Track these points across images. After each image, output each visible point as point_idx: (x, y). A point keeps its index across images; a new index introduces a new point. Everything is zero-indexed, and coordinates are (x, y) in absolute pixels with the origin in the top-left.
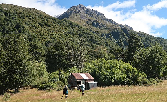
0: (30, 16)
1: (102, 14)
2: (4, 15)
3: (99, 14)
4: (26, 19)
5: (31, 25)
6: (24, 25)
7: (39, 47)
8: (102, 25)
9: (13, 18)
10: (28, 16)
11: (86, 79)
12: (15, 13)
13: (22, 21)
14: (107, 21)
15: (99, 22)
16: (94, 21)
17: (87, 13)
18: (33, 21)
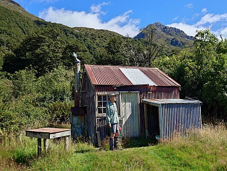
0: (102, 37)
1: (182, 31)
2: (75, 37)
3: (179, 32)
4: (98, 41)
5: (103, 46)
6: (95, 46)
7: (81, 49)
8: (182, 43)
9: (84, 40)
10: (99, 37)
11: (143, 89)
12: (86, 35)
13: (94, 42)
14: (188, 38)
15: (179, 40)
16: (173, 39)
17: (164, 31)
18: (104, 42)
